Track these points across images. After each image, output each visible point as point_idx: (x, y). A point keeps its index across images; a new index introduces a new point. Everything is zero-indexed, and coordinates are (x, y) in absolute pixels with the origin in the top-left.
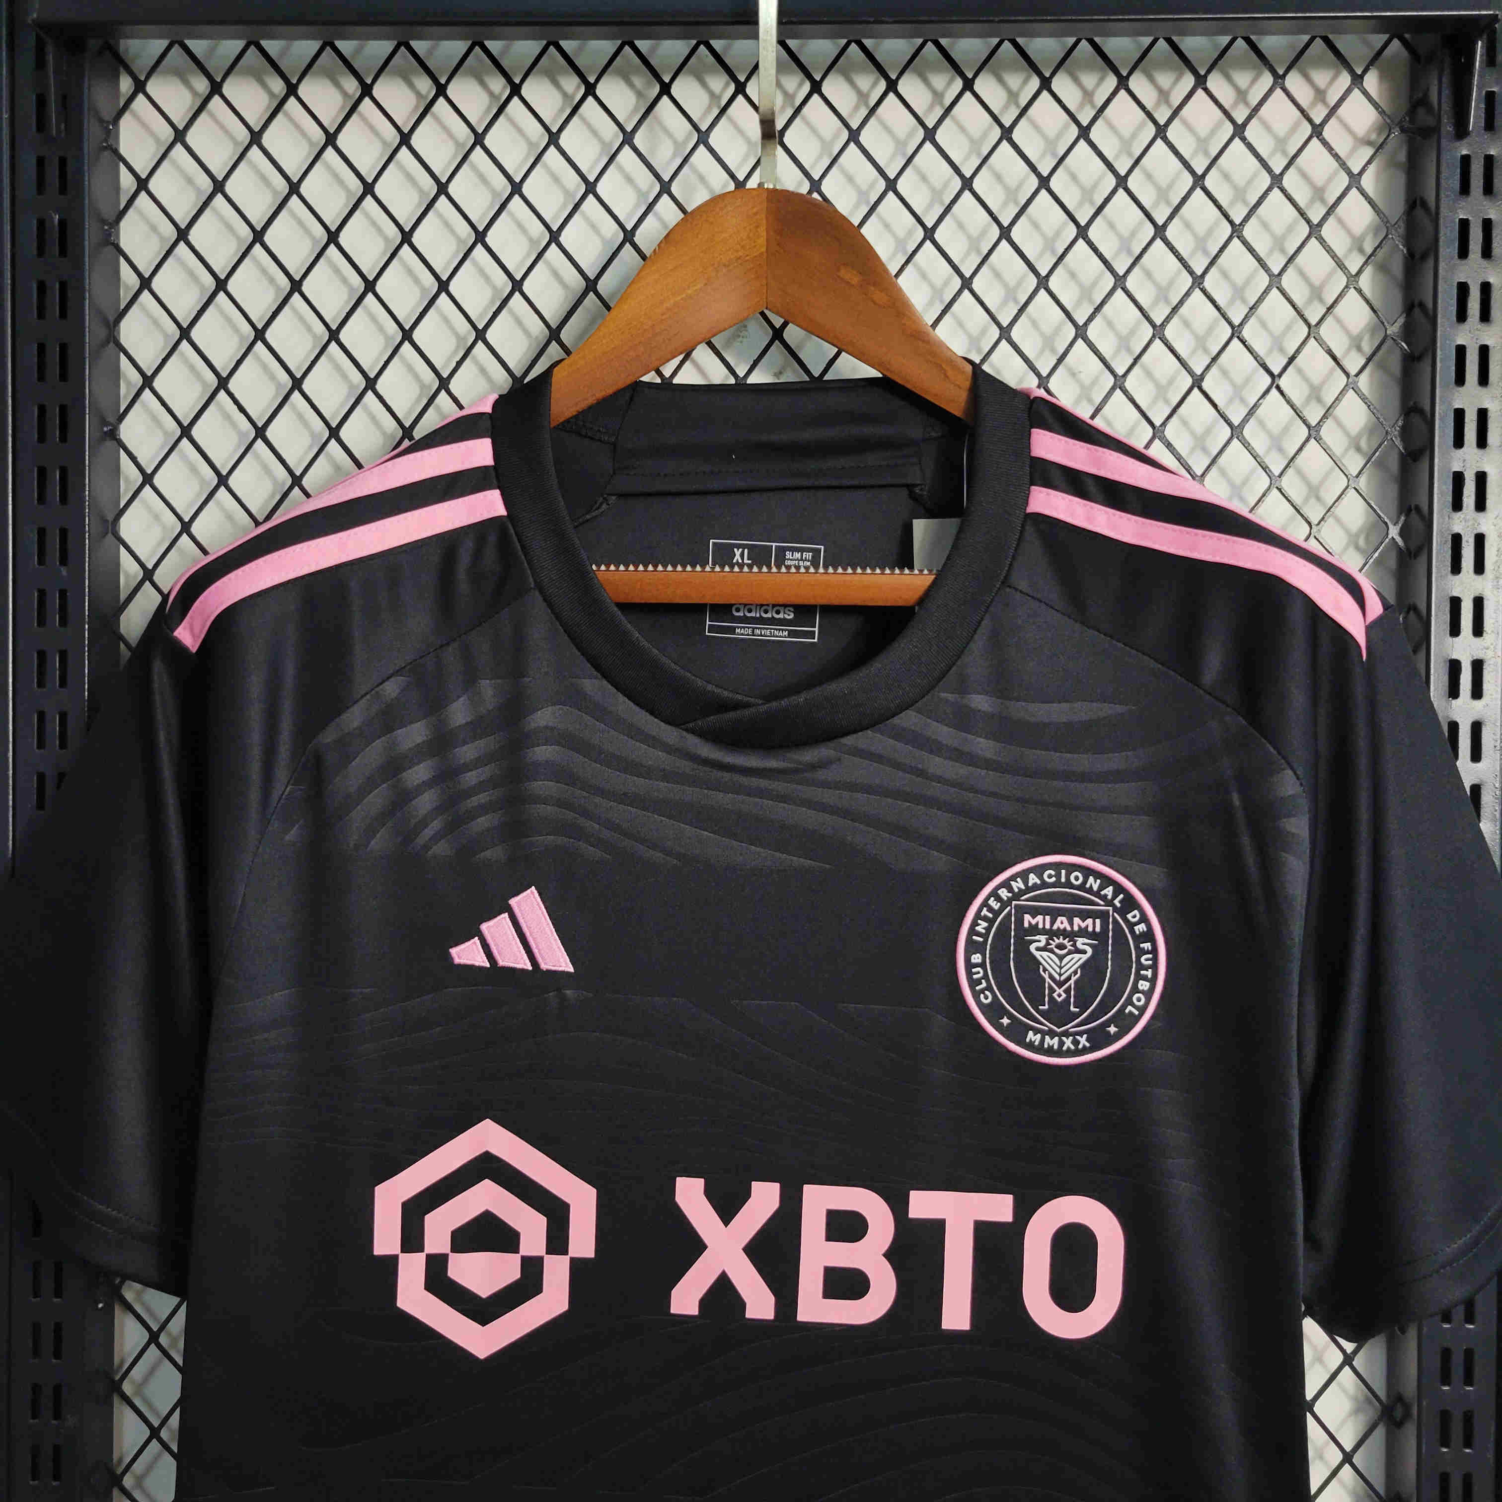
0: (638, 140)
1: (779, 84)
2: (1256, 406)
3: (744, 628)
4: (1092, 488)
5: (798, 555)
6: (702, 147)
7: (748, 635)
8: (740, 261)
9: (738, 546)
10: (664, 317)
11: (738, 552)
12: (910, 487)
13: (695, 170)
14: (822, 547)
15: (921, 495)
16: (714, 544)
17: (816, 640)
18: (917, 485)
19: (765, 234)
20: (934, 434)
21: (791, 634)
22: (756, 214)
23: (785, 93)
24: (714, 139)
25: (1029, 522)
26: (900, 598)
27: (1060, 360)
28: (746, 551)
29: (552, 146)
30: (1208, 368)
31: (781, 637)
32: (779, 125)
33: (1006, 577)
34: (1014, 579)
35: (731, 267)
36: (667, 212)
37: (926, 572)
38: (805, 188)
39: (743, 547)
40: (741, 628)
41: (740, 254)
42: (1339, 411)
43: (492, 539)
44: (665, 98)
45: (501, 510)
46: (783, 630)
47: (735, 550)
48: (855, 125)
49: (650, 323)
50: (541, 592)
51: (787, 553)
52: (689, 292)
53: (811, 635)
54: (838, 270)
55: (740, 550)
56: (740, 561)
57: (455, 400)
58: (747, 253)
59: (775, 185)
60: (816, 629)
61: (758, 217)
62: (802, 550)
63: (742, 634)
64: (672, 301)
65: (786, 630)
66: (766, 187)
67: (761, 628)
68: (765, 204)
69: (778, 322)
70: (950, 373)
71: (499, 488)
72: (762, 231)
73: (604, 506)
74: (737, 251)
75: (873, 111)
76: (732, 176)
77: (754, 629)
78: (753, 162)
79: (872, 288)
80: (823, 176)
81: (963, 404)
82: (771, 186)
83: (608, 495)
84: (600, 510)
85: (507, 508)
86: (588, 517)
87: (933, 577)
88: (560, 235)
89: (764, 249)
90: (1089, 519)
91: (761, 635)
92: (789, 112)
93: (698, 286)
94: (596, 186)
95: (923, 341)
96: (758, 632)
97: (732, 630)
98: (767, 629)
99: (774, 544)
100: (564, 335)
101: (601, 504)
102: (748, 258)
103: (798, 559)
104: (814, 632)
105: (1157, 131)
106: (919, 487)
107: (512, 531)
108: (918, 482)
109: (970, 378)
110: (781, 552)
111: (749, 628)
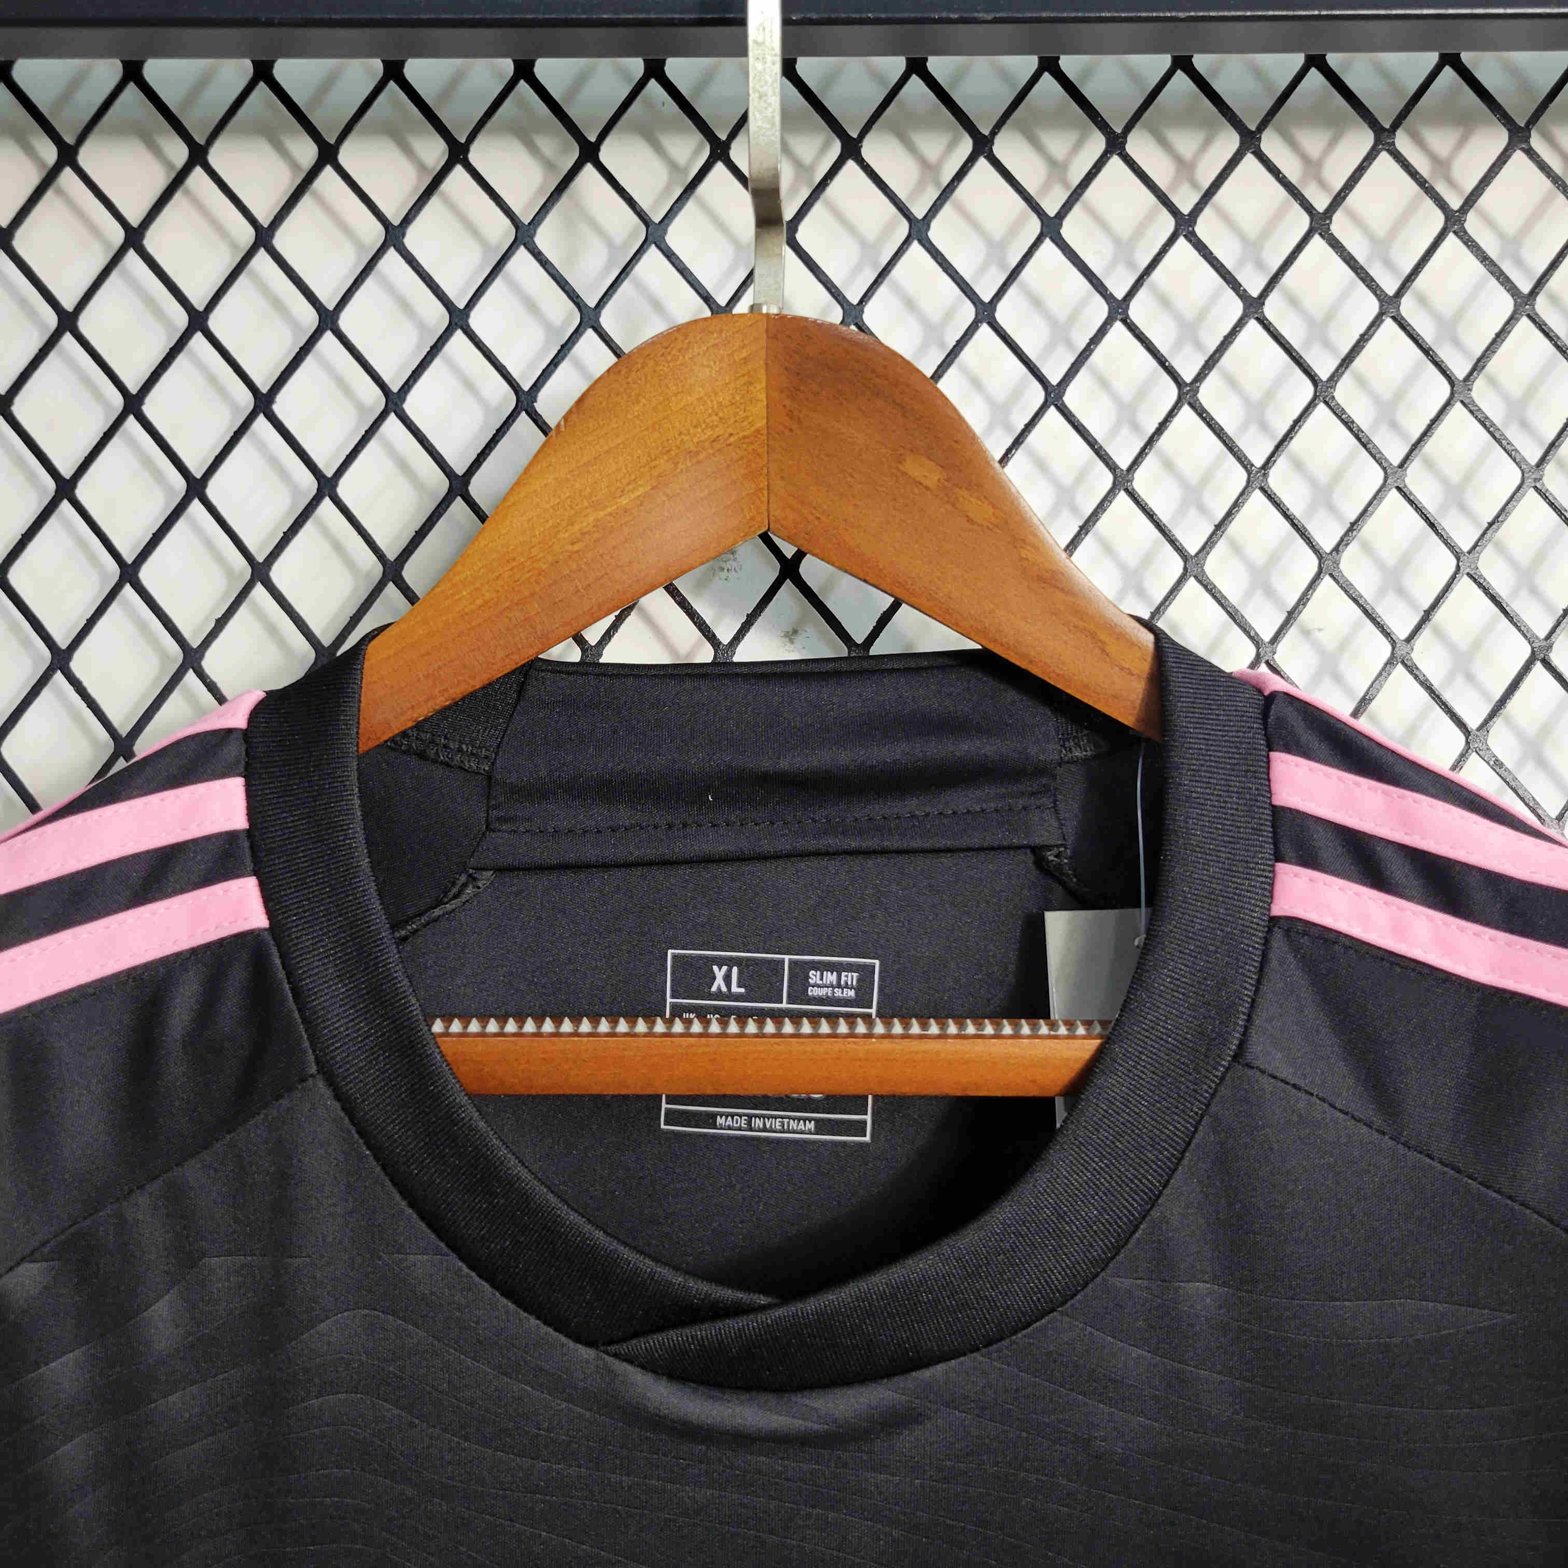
0: (543, 238)
1: (785, 148)
3: (732, 1115)
4: (1398, 869)
5: (831, 977)
6: (653, 251)
7: (740, 1129)
8: (717, 446)
9: (720, 962)
10: (576, 548)
11: (719, 973)
12: (1037, 851)
13: (640, 287)
14: (877, 963)
15: (1059, 866)
16: (675, 957)
17: (867, 1139)
18: (1049, 848)
19: (763, 396)
20: (1077, 753)
21: (822, 1127)
22: (745, 360)
23: (797, 163)
24: (674, 237)
25: (1278, 934)
26: (1034, 1081)
28: (735, 970)
29: (392, 249)
31: (802, 1132)
32: (788, 213)
33: (1242, 1045)
34: (1258, 1048)
35: (702, 456)
36: (592, 358)
37: (1081, 1031)
38: (835, 315)
39: (730, 962)
40: (727, 1115)
41: (719, 431)
43: (238, 976)
44: (589, 169)
45: (257, 919)
46: (805, 1120)
47: (715, 968)
48: (919, 212)
49: (550, 558)
50: (331, 1081)
51: (812, 973)
52: (624, 501)
53: (860, 1128)
54: (900, 460)
55: (725, 968)
56: (724, 989)
57: (212, 687)
58: (730, 430)
59: (780, 309)
60: (868, 1118)
61: (750, 366)
62: (837, 968)
63: (729, 1128)
64: (591, 519)
65: (810, 1120)
66: (764, 310)
67: (764, 1117)
68: (763, 342)
69: (789, 551)
70: (1112, 648)
71: (255, 873)
72: (759, 391)
73: (469, 890)
74: (713, 428)
76: (707, 299)
77: (750, 1117)
78: (742, 275)
79: (965, 493)
80: (866, 298)
81: (1138, 702)
82: (774, 310)
83: (477, 869)
84: (464, 898)
85: (270, 913)
86: (437, 912)
87: (1097, 1042)
88: (404, 400)
89: (761, 424)
90: (1398, 930)
91: (765, 1130)
92: (805, 194)
93: (641, 491)
94: (468, 316)
95: (1062, 590)
96: (758, 1123)
97: (710, 1120)
98: (776, 1117)
99: (787, 958)
100: (409, 573)
101: (465, 885)
102: (732, 439)
103: (832, 986)
104: (865, 1122)
105: (1447, 219)
106: (1055, 851)
107: (278, 961)
108: (1052, 842)
109: (1149, 658)
110: (800, 973)
111: (740, 1116)
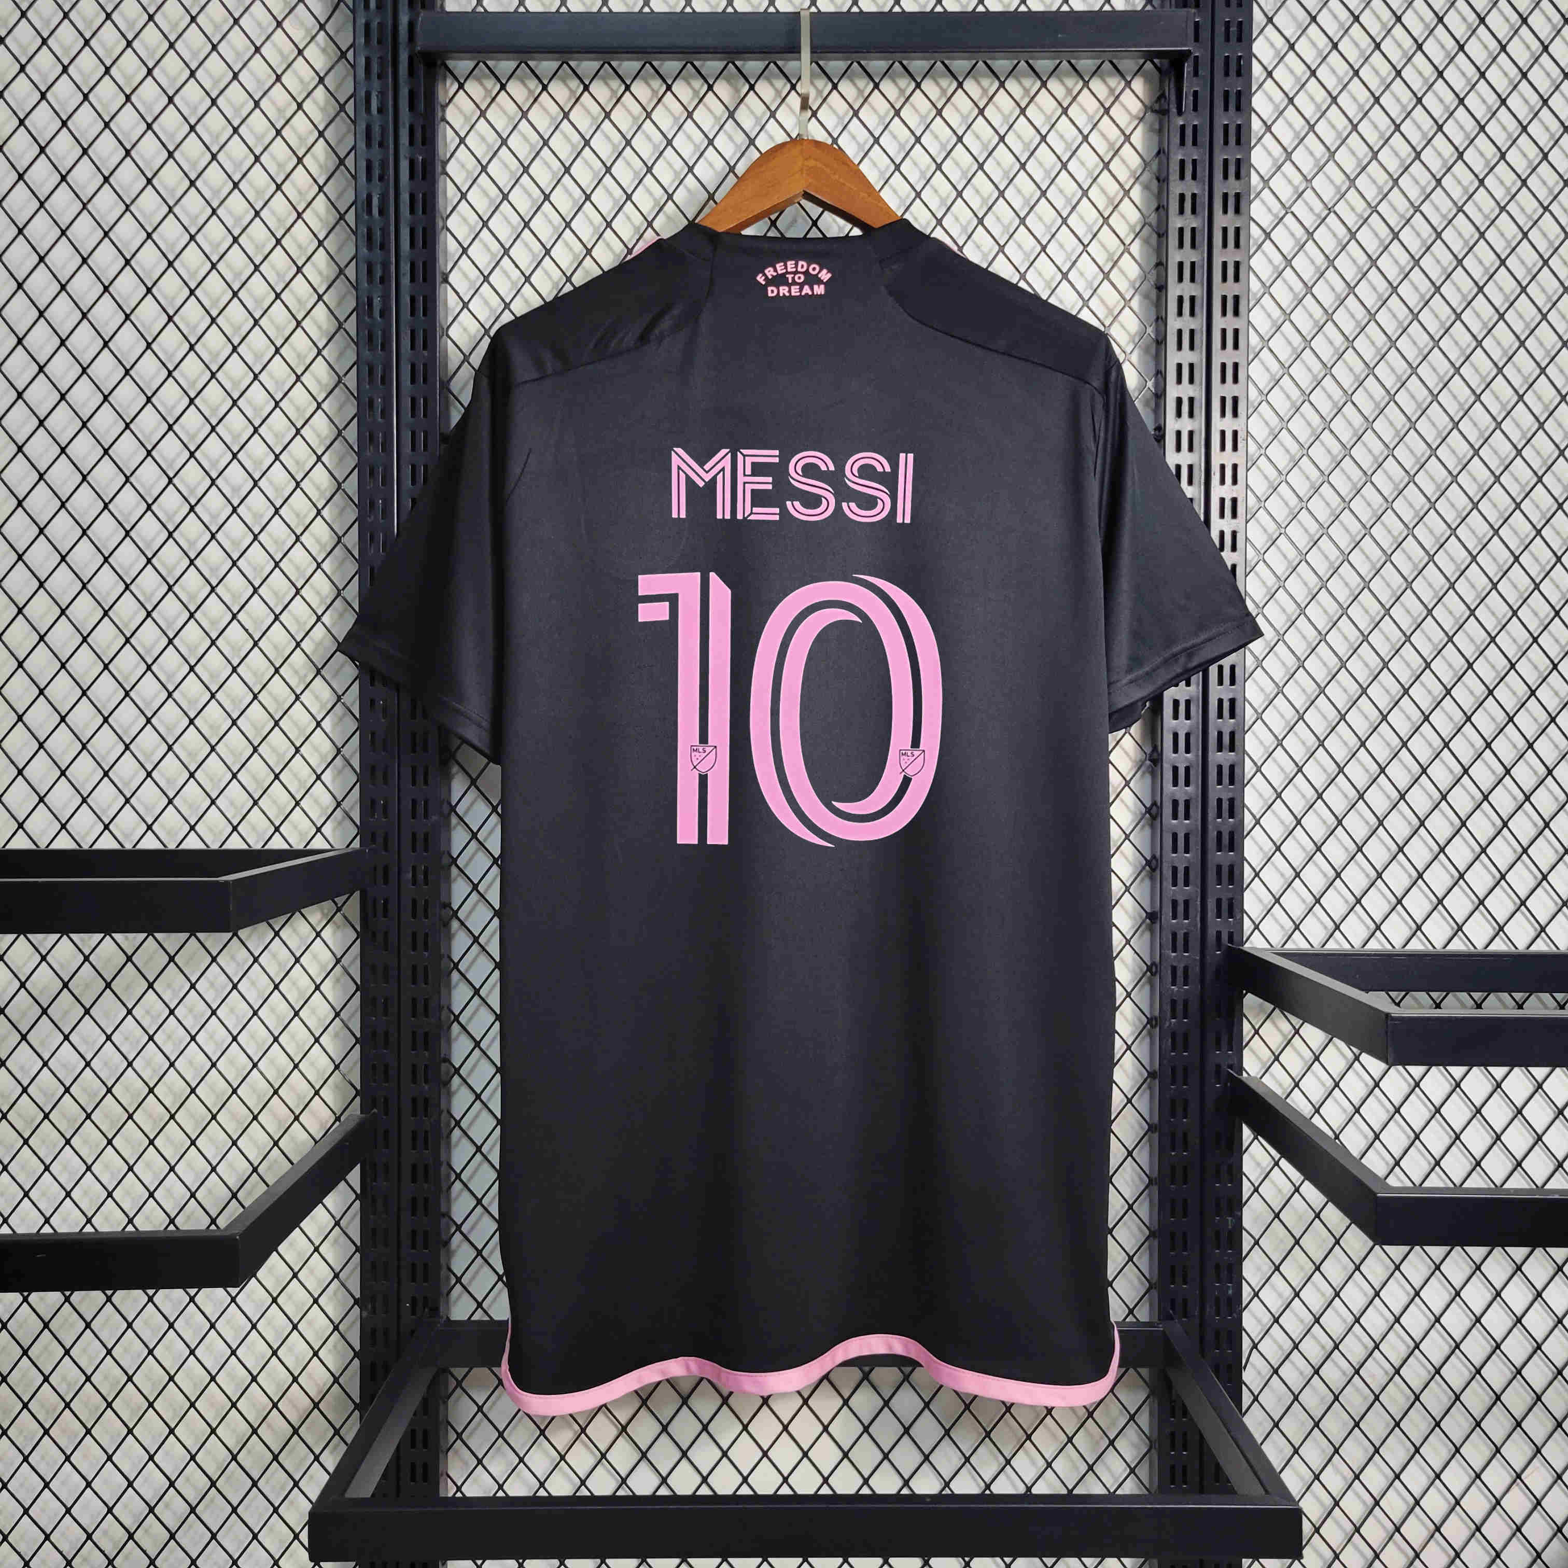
2: (1075, 262)
6: (772, 120)
13: (768, 131)
27: (969, 237)
30: (1049, 241)
36: (754, 155)
42: (1120, 263)
44: (751, 93)
75: (866, 100)
76: (789, 136)
80: (839, 137)
94: (713, 141)
